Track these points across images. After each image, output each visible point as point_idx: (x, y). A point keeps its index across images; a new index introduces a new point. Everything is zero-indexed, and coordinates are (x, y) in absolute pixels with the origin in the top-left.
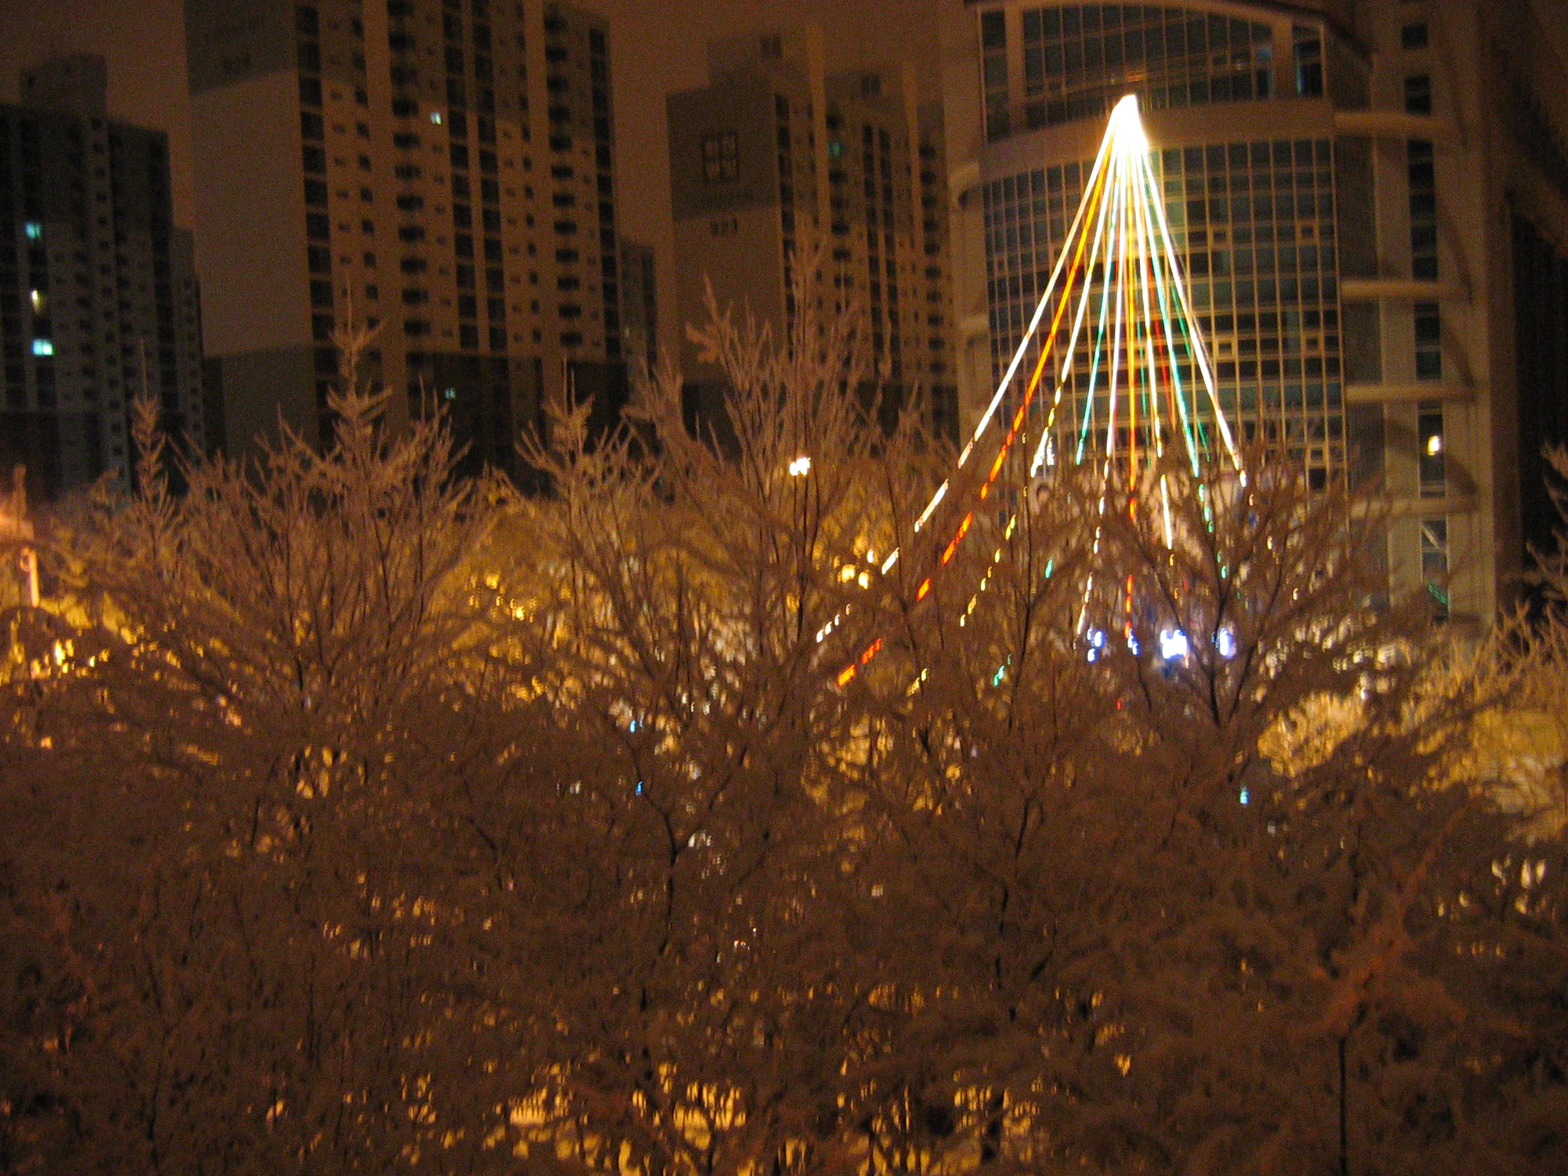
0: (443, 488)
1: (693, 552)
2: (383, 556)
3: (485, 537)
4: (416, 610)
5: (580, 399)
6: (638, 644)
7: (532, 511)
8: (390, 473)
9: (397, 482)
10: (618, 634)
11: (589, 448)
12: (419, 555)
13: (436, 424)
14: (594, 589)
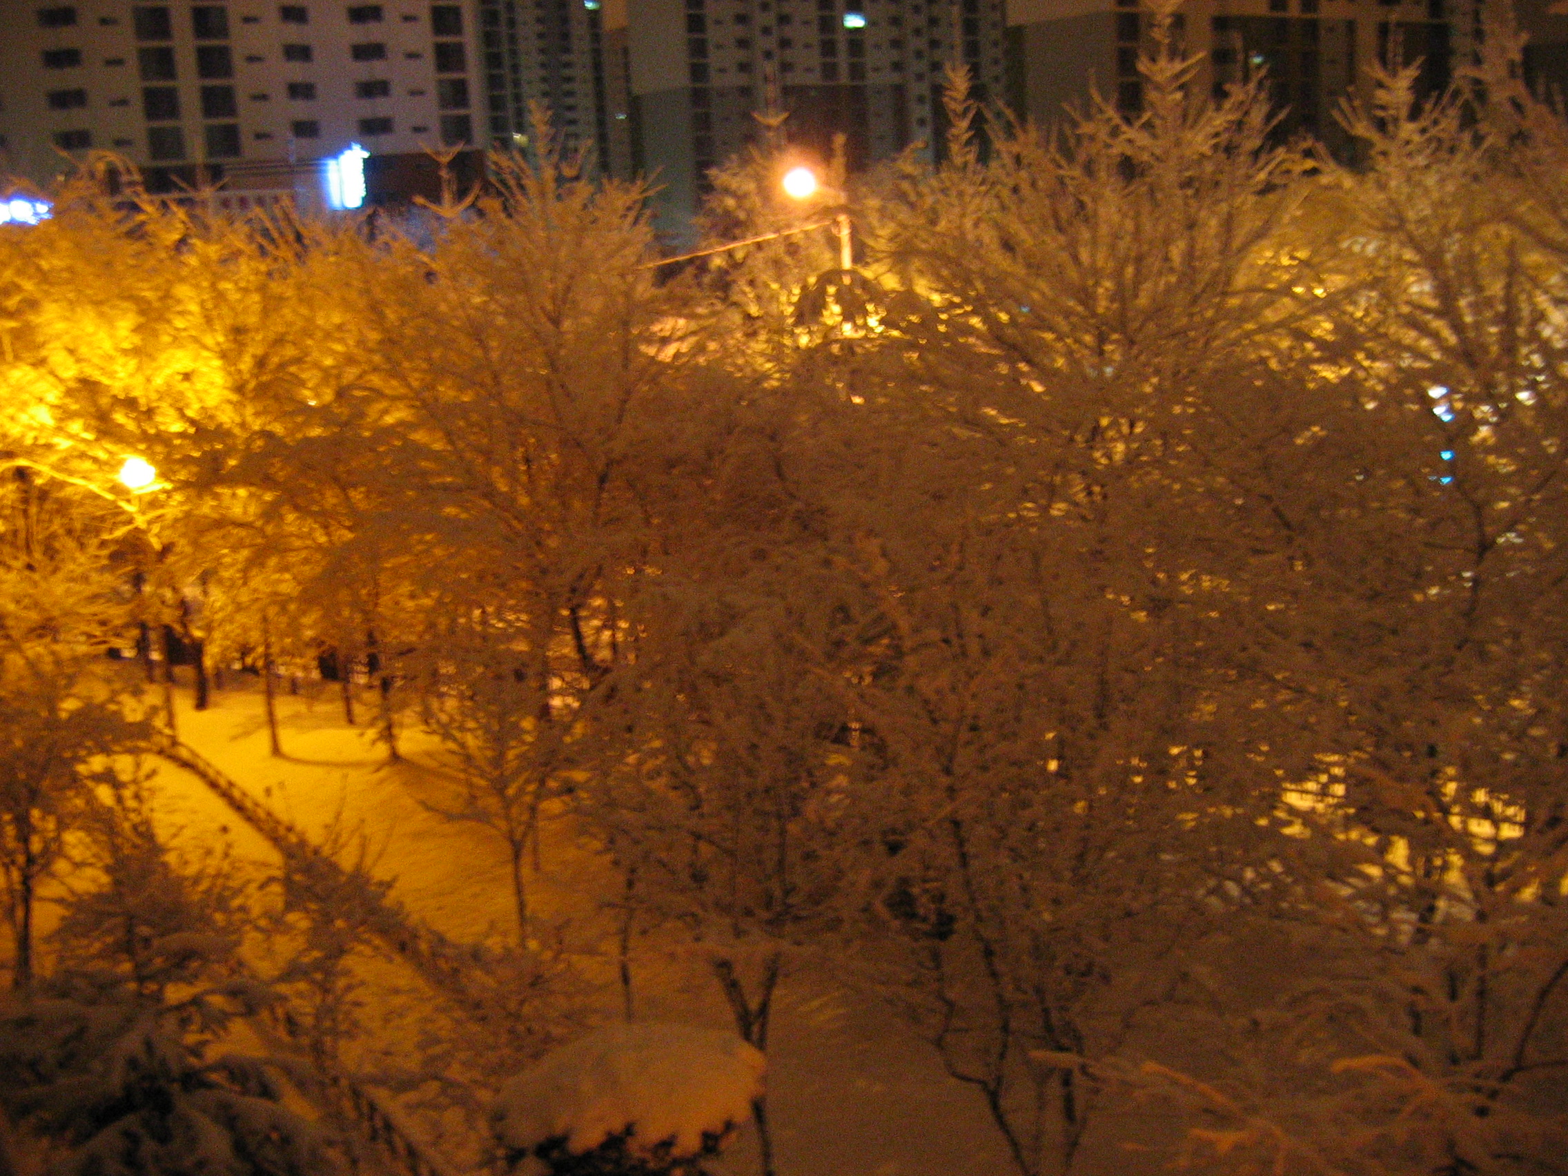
0: (1256, 154)
1: (1527, 229)
2: (1191, 225)
3: (1294, 209)
4: (1221, 284)
5: (1407, 64)
6: (1458, 327)
7: (1348, 182)
8: (1199, 141)
9: (1206, 149)
10: (1439, 314)
11: (1415, 113)
12: (1228, 224)
13: (1252, 86)
14: (1411, 264)
